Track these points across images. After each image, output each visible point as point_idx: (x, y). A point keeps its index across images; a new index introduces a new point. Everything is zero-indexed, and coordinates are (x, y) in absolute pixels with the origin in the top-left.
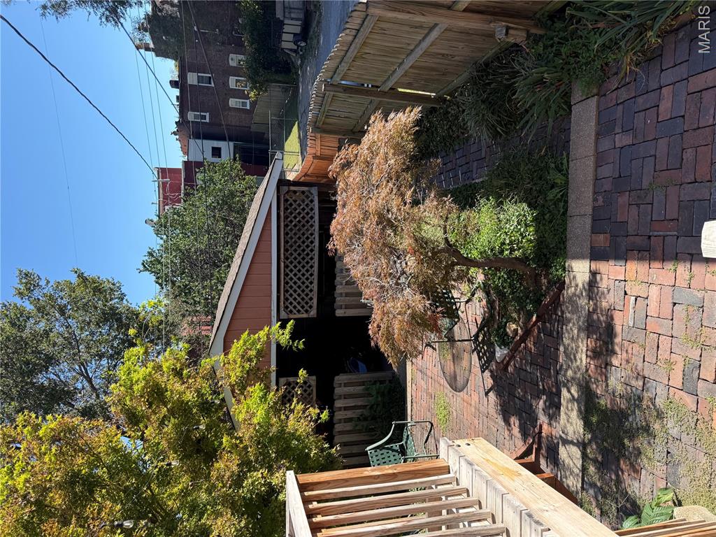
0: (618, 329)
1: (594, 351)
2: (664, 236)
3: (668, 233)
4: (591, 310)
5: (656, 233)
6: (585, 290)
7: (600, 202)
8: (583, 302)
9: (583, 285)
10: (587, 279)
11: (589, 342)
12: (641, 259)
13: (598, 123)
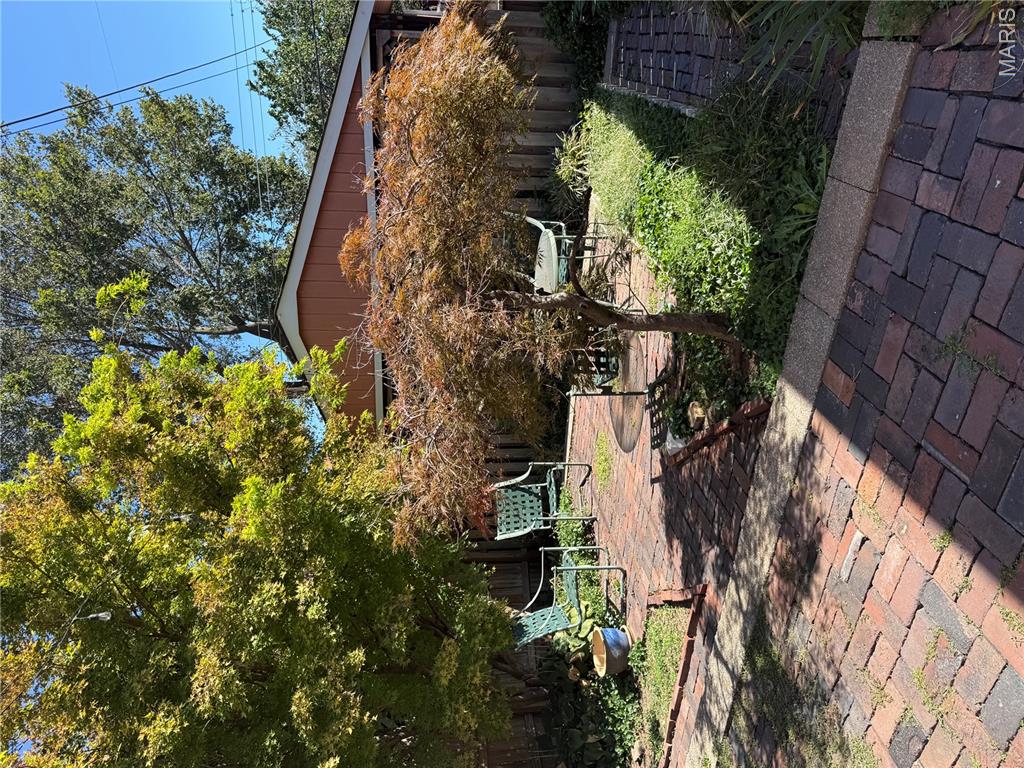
0: (824, 562)
1: (783, 564)
2: (945, 468)
3: (953, 467)
4: (794, 494)
5: (931, 449)
6: (794, 455)
7: (857, 305)
8: (786, 471)
9: (793, 443)
10: (801, 438)
11: (779, 544)
12: (891, 476)
13: (901, 114)
